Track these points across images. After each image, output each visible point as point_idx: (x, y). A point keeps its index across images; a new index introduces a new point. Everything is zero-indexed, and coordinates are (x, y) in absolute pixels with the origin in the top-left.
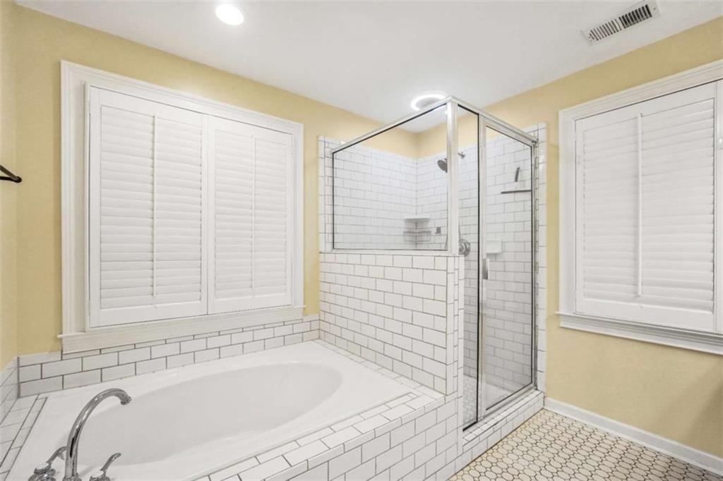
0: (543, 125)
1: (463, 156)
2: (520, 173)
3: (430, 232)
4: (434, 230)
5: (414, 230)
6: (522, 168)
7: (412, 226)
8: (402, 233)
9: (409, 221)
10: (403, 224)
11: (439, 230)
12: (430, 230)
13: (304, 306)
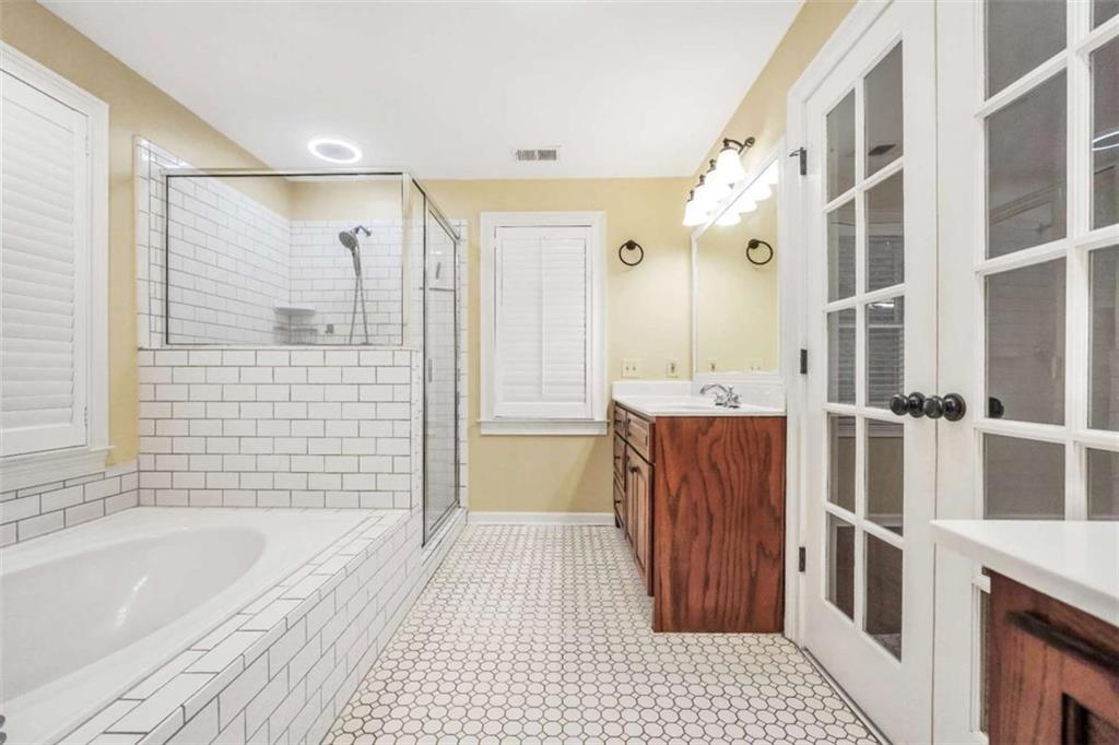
0: (464, 222)
1: (368, 234)
2: (441, 270)
3: (316, 330)
4: (322, 330)
5: (287, 327)
6: (443, 263)
7: (284, 319)
8: (271, 330)
9: (280, 311)
10: (272, 316)
11: (330, 329)
12: (315, 327)
13: (109, 447)
